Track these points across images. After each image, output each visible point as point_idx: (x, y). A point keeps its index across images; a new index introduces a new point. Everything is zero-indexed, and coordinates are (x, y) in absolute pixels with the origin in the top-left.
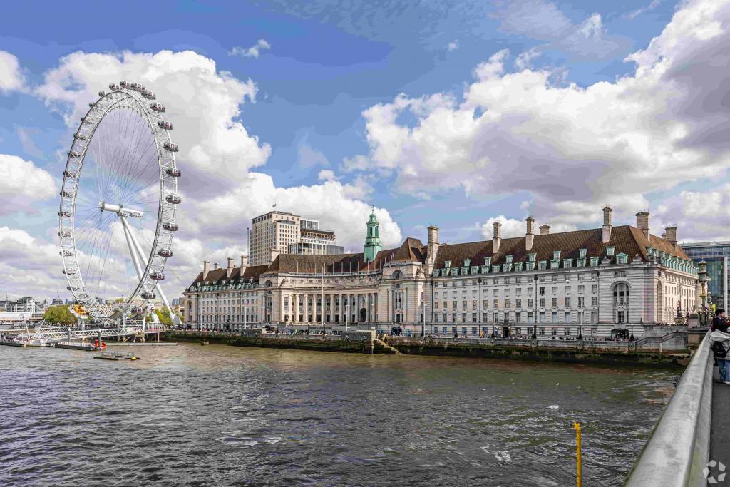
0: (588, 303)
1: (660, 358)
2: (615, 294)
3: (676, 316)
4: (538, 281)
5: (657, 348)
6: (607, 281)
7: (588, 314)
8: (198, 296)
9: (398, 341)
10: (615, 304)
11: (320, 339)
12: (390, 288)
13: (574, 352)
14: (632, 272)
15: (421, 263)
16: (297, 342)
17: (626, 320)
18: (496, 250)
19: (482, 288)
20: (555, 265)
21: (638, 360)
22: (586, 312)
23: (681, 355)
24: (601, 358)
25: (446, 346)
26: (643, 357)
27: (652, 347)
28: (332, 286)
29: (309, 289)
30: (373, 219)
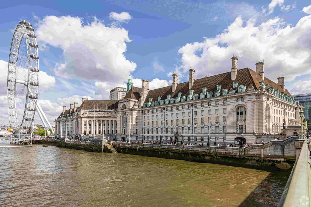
0: (221, 120)
1: (262, 161)
2: (238, 114)
3: (282, 128)
4: (193, 107)
5: (260, 153)
6: (232, 105)
7: (221, 128)
8: (59, 122)
9: (118, 145)
10: (237, 120)
11: (84, 143)
12: (121, 114)
13: (204, 154)
14: (248, 97)
15: (137, 101)
16: (76, 145)
17: (244, 131)
18: (174, 90)
19: (166, 113)
20: (202, 96)
21: (246, 162)
22: (220, 126)
23: (278, 160)
24: (221, 160)
25: (138, 148)
26: (249, 160)
27: (256, 152)
28: (109, 116)
29: (98, 117)
30: (130, 81)
